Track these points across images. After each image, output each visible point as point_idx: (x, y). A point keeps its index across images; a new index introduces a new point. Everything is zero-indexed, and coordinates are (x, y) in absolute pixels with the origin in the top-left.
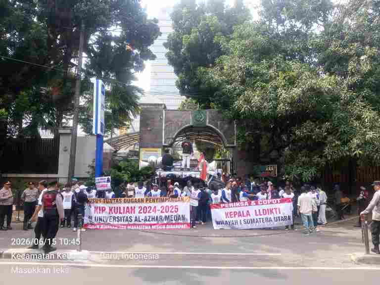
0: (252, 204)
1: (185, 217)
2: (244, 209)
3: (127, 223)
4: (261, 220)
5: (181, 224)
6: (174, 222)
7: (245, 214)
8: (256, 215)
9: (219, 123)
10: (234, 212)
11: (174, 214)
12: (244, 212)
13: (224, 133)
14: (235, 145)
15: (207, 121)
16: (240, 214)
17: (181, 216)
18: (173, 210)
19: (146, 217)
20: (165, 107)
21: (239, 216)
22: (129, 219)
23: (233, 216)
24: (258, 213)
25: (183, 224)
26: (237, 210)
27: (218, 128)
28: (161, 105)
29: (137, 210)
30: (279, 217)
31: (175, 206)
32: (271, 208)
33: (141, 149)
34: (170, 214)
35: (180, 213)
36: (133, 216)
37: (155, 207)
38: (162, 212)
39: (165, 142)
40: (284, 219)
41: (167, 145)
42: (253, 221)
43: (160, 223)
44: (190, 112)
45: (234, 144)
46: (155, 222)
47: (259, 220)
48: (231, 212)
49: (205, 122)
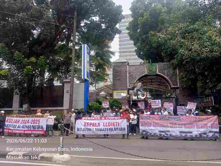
0: (102, 119)
1: (43, 127)
2: (97, 122)
3: (13, 128)
4: (106, 129)
5: (40, 131)
6: (37, 129)
7: (97, 125)
8: (104, 126)
9: (166, 71)
10: (90, 123)
11: (38, 125)
12: (97, 124)
13: (170, 78)
14: (179, 86)
15: (158, 71)
16: (94, 125)
17: (41, 126)
18: (37, 123)
19: (23, 125)
20: (128, 64)
21: (93, 126)
22: (15, 126)
23: (89, 125)
24: (105, 124)
25: (41, 131)
26: (92, 122)
27: (165, 75)
28: (125, 62)
29: (20, 121)
30: (118, 128)
31: (39, 120)
32: (114, 122)
33: (114, 91)
34: (35, 124)
35: (41, 124)
36: (18, 125)
37: (29, 120)
38: (31, 123)
39: (129, 86)
40: (121, 129)
41: (130, 88)
42: (101, 130)
43: (29, 129)
44: (145, 66)
45: (177, 85)
46: (27, 129)
47: (105, 129)
48: (89, 123)
49: (156, 71)
